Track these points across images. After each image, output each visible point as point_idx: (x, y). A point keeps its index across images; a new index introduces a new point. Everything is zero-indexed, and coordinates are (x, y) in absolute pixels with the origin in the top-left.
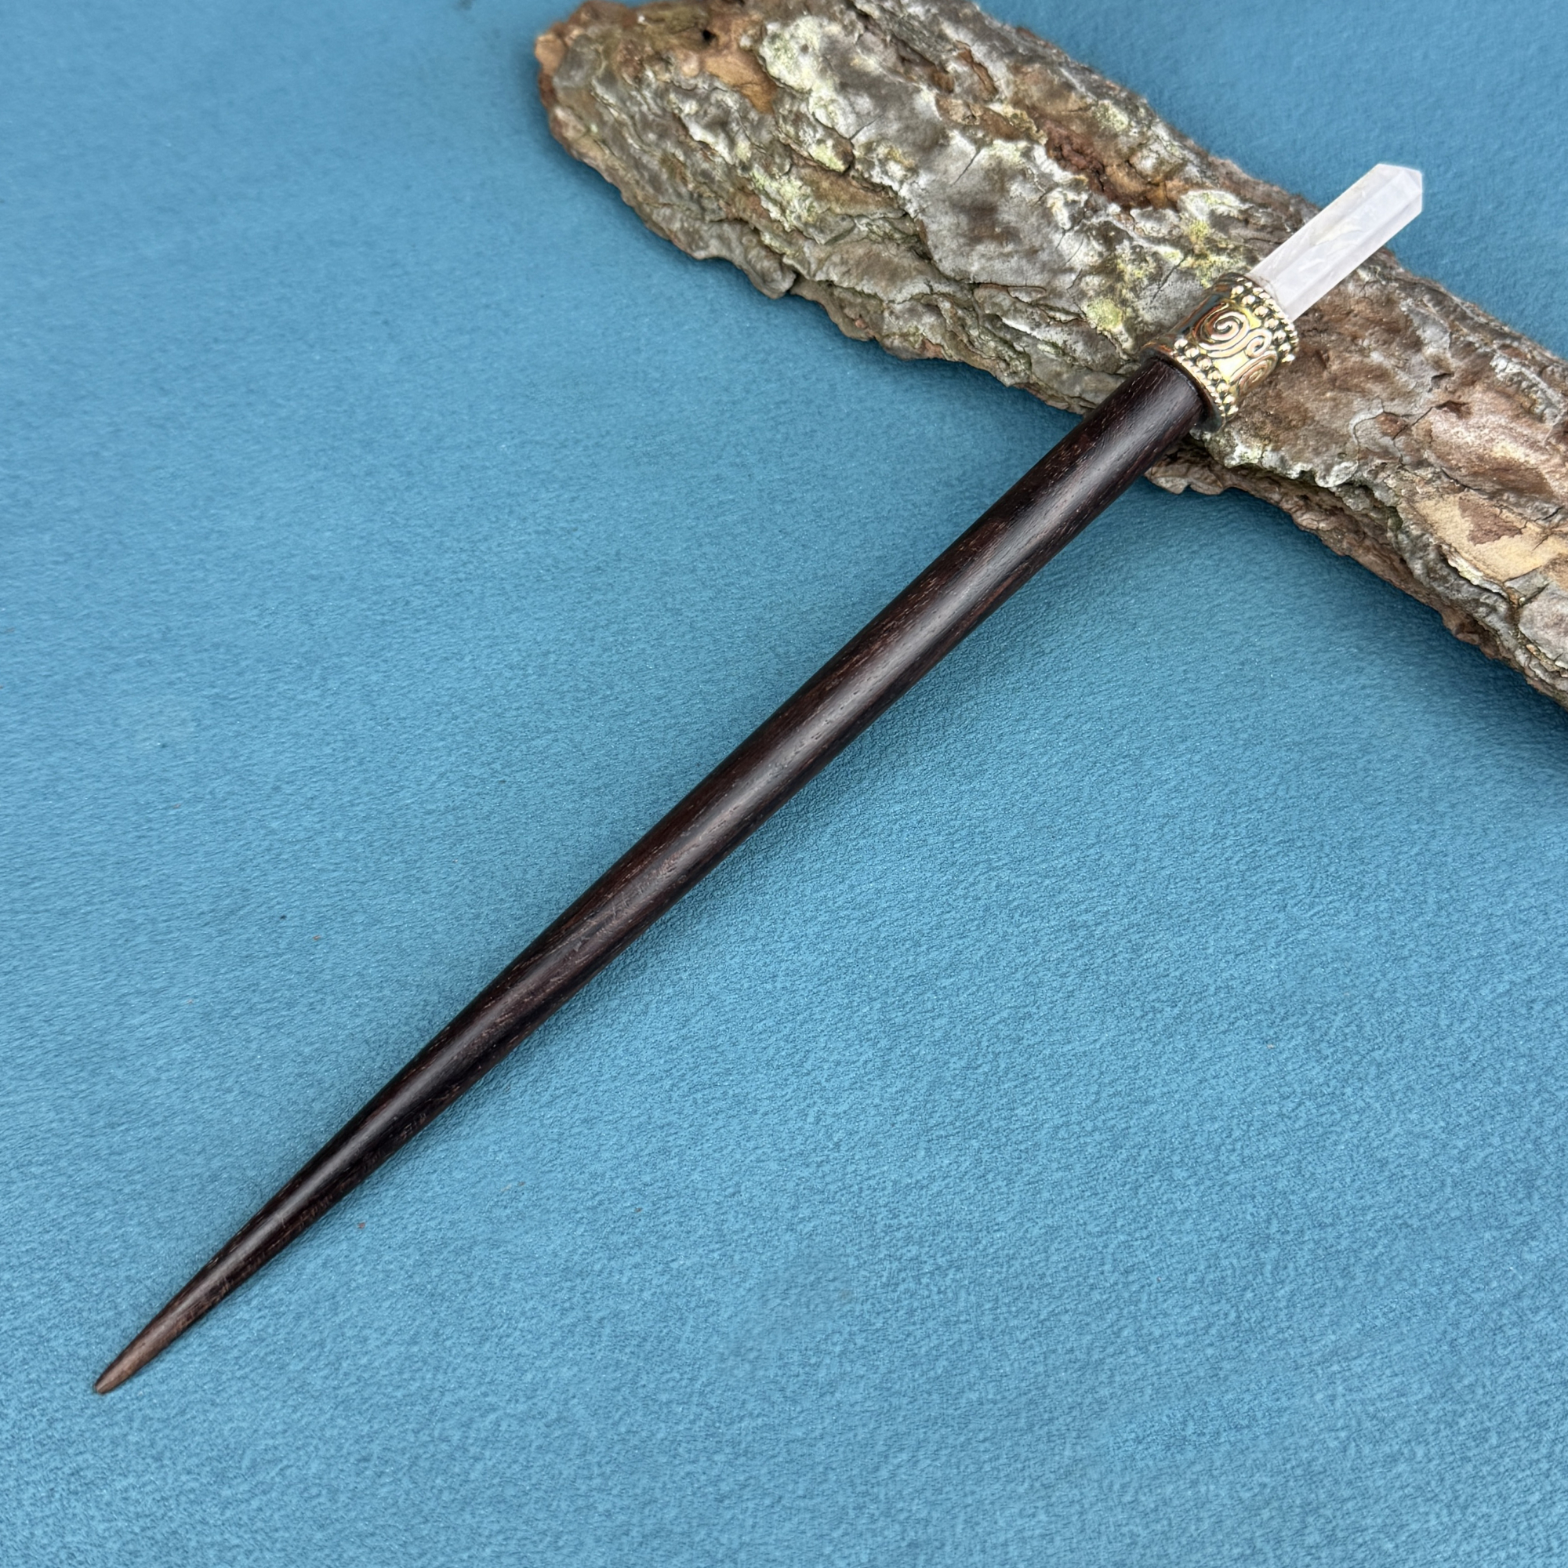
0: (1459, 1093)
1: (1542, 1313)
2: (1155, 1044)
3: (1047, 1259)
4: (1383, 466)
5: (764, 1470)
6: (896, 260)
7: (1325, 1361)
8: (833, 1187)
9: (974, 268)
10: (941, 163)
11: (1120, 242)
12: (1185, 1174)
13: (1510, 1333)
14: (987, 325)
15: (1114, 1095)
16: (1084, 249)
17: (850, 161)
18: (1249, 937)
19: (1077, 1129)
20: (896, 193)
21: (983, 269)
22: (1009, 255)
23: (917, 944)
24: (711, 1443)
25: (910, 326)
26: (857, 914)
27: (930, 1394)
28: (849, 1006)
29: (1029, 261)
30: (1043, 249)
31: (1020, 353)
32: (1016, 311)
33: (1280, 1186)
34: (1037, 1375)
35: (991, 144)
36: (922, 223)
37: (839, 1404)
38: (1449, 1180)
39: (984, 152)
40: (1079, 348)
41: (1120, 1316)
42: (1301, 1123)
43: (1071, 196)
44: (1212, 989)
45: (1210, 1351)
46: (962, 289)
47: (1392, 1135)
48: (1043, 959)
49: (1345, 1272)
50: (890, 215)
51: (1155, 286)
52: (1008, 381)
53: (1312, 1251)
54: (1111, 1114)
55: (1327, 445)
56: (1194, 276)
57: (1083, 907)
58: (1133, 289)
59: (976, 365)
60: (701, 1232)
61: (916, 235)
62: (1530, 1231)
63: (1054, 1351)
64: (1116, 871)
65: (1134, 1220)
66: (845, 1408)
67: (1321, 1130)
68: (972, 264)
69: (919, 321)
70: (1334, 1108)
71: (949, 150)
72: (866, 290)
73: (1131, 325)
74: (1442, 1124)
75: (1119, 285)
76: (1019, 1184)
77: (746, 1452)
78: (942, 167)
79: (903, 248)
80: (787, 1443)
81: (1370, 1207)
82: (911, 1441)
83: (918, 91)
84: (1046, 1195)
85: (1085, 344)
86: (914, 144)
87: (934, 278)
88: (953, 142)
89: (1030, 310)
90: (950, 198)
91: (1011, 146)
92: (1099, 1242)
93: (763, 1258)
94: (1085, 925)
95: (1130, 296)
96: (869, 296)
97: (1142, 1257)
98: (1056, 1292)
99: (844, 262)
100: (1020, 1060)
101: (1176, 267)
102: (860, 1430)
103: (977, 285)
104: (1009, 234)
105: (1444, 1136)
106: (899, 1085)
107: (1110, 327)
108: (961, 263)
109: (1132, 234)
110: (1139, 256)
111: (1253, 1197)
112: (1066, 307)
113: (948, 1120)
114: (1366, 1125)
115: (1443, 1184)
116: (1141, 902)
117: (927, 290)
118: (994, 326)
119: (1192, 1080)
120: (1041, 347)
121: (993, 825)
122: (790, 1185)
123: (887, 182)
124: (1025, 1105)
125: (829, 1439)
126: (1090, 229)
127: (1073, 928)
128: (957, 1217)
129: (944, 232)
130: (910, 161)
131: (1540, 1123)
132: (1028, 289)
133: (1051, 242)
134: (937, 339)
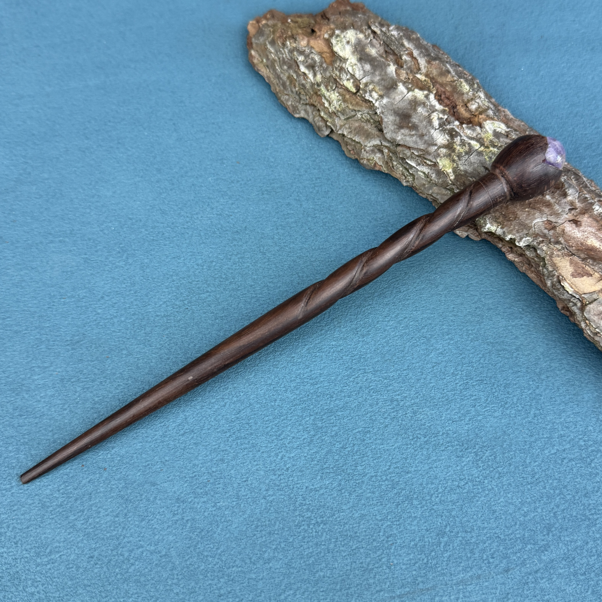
0: (529, 490)
1: (544, 580)
2: (415, 451)
3: (359, 526)
4: (542, 242)
5: (238, 588)
6: (370, 130)
7: (457, 584)
8: (283, 485)
9: (399, 138)
10: (393, 95)
11: (456, 137)
12: (418, 503)
13: (530, 585)
14: (400, 161)
15: (396, 468)
16: (442, 137)
17: (358, 89)
18: (459, 415)
19: (379, 478)
20: (374, 104)
21: (402, 139)
22: (413, 135)
23: (332, 397)
24: (220, 574)
25: (371, 157)
26: (311, 381)
27: (305, 570)
28: (302, 416)
29: (420, 139)
30: (426, 135)
31: (411, 174)
32: (412, 158)
33: (453, 513)
34: (347, 570)
35: (413, 90)
36: (381, 118)
37: (270, 568)
38: (518, 523)
39: (411, 93)
40: (434, 176)
41: (383, 553)
42: (465, 491)
43: (441, 116)
44: (441, 433)
45: (414, 573)
46: (393, 145)
47: (499, 501)
48: (379, 411)
49: (472, 551)
50: (370, 112)
51: (467, 156)
52: (405, 184)
53: (461, 541)
54: (393, 475)
55: (522, 229)
56: (483, 155)
57: (398, 393)
58: (458, 156)
59: (394, 176)
60: (230, 493)
61: (379, 121)
62: (546, 548)
63: (355, 562)
64: (413, 381)
65: (395, 517)
66: (273, 570)
67: (473, 495)
68: (398, 137)
69: (375, 155)
70: (479, 487)
71: (397, 90)
72: (356, 140)
73: (455, 171)
74: (520, 500)
75: (453, 154)
76: (353, 496)
77: (233, 580)
78: (393, 97)
79: (373, 126)
80: (249, 579)
81: (486, 527)
82: (295, 587)
83: (389, 65)
84: (363, 502)
85: (436, 175)
86: (384, 86)
87: (383, 139)
88: (399, 88)
89: (417, 158)
90: (394, 109)
91: (421, 92)
92: (380, 523)
93: (252, 507)
94: (397, 400)
95: (456, 158)
96: (357, 142)
97: (395, 532)
98: (360, 540)
99: (350, 128)
100: (363, 448)
101: (476, 150)
102: (277, 579)
103: (399, 145)
104: (414, 127)
105: (519, 505)
106: (315, 450)
107: (447, 169)
108: (394, 135)
109: (462, 134)
110: (463, 143)
111: (442, 516)
112: (431, 159)
113: (331, 466)
114: (491, 495)
115: (516, 524)
116: (420, 395)
117: (380, 144)
118: (403, 162)
119: (426, 467)
120: (419, 173)
121: (369, 356)
122: (267, 481)
123: (371, 99)
124: (361, 466)
125: (264, 580)
126: (446, 130)
127: (392, 401)
128: (328, 504)
129: (390, 123)
130: (381, 93)
131: (558, 506)
132: (418, 150)
133: (430, 132)
134: (380, 163)
